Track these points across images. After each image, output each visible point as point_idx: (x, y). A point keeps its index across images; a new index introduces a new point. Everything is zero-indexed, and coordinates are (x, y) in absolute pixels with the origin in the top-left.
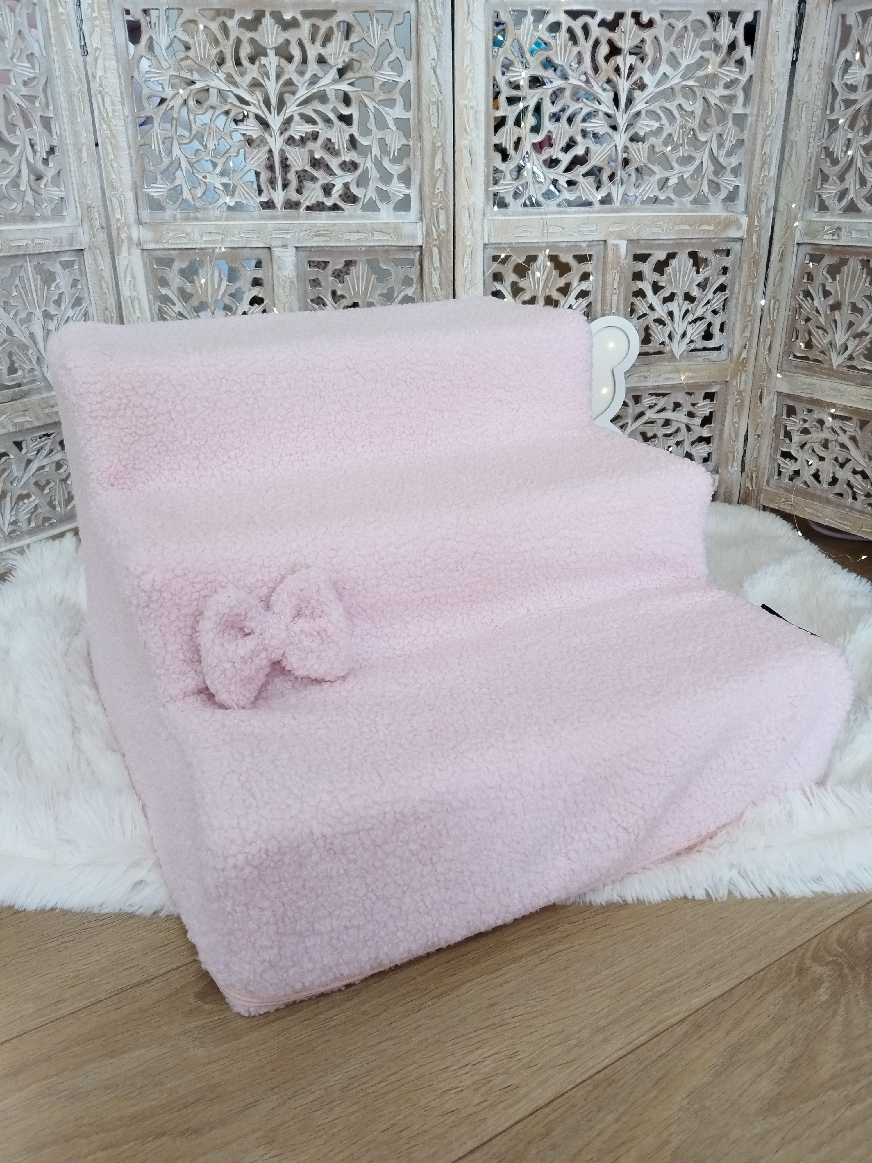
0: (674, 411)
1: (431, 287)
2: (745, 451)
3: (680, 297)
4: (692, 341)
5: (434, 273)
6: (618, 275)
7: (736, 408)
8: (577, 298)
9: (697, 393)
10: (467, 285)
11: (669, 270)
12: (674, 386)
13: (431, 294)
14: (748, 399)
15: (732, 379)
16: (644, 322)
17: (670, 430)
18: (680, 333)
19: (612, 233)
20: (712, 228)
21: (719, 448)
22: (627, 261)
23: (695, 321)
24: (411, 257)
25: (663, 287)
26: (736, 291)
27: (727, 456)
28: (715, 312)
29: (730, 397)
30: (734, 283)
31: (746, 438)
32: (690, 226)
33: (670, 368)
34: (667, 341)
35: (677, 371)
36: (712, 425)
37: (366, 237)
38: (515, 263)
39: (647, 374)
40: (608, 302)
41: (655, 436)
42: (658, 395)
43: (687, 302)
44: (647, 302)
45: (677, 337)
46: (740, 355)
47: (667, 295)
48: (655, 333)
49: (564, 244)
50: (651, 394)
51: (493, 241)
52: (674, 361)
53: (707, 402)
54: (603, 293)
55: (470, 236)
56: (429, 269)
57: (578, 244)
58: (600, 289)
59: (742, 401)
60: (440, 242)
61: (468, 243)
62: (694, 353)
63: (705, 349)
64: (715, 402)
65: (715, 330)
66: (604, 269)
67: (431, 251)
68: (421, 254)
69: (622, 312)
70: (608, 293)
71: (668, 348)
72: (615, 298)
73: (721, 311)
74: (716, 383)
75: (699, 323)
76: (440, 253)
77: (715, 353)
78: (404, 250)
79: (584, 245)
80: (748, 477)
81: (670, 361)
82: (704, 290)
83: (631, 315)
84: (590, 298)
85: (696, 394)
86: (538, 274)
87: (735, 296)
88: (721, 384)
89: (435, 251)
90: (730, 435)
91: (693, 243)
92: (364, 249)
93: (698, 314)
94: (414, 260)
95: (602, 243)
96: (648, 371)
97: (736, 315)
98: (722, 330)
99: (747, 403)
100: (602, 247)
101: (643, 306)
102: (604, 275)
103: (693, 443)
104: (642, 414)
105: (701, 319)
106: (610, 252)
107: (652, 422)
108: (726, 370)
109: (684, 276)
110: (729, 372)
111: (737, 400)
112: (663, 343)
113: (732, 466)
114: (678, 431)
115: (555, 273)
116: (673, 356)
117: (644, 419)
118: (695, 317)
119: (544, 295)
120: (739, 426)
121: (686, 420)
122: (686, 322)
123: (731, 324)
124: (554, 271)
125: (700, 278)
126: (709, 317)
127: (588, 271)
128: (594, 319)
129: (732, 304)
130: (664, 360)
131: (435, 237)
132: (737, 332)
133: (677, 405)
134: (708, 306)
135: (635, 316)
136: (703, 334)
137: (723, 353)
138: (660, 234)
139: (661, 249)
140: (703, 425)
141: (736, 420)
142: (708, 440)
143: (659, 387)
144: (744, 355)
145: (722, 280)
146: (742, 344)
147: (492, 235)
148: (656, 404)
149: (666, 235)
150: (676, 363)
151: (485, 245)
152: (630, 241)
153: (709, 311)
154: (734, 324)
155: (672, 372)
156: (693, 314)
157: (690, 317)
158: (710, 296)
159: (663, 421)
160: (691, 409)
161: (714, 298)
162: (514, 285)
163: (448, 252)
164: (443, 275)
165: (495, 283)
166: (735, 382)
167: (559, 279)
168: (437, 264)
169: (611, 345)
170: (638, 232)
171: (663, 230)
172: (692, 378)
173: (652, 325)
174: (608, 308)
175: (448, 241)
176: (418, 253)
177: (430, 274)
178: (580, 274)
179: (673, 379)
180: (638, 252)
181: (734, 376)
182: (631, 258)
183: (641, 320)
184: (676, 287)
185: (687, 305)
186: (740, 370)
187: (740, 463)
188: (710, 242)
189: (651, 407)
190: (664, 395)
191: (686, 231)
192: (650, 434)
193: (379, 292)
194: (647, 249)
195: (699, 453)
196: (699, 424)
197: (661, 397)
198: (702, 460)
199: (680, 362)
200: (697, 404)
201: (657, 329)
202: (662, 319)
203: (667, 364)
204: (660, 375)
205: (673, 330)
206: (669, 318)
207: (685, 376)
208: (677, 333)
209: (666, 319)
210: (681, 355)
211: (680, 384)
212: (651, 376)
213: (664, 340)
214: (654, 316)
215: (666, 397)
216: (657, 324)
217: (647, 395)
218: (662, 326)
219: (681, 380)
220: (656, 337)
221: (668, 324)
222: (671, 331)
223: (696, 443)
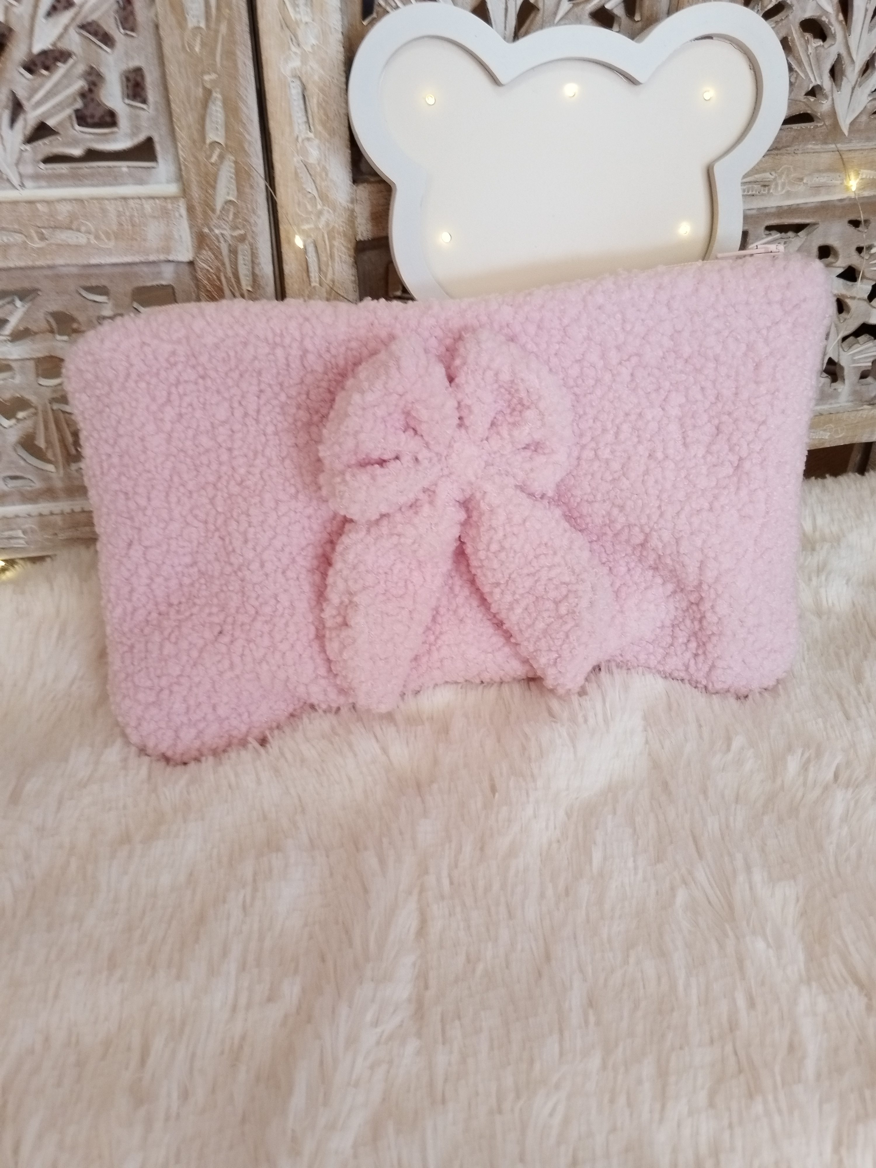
9: (874, 220)
12: (826, 209)
16: (780, 26)
18: (860, 61)
33: (826, 158)
34: (827, 83)
35: (842, 166)
42: (783, 229)
45: (852, 73)
50: (769, 228)
52: (834, 142)
71: (825, 106)
81: (825, 140)
85: (873, 224)
96: (772, 170)
103: (845, 339)
112: (814, 91)
116: (836, 125)
121: (839, 287)
130: (814, 137)
133: (826, 251)
135: (758, 9)
140: (872, 297)
143: (792, 210)
150: (840, 146)
155: (831, 169)
160: (855, 260)
172: (874, 183)
173: (798, 37)
179: (828, 188)
183: (772, 22)
190: (798, 228)
195: (854, 361)
196: (866, 296)
197: (790, 234)
198: (859, 376)
199: (850, 141)
200: (870, 247)
201: (807, 49)
202: (824, 19)
203: (818, 147)
204: (801, 179)
205: (844, 53)
206: (841, 17)
207: (858, 180)
208: (853, 61)
209: (833, 20)
210: (852, 124)
211: (841, 200)
212: (780, 182)
213: (819, 83)
214: (804, 11)
215: (801, 234)
216: (808, 36)
217: (761, 230)
218: (820, 43)
219: (847, 189)
220: (802, 75)
221: (834, 36)
222: (839, 55)
223: (852, 338)
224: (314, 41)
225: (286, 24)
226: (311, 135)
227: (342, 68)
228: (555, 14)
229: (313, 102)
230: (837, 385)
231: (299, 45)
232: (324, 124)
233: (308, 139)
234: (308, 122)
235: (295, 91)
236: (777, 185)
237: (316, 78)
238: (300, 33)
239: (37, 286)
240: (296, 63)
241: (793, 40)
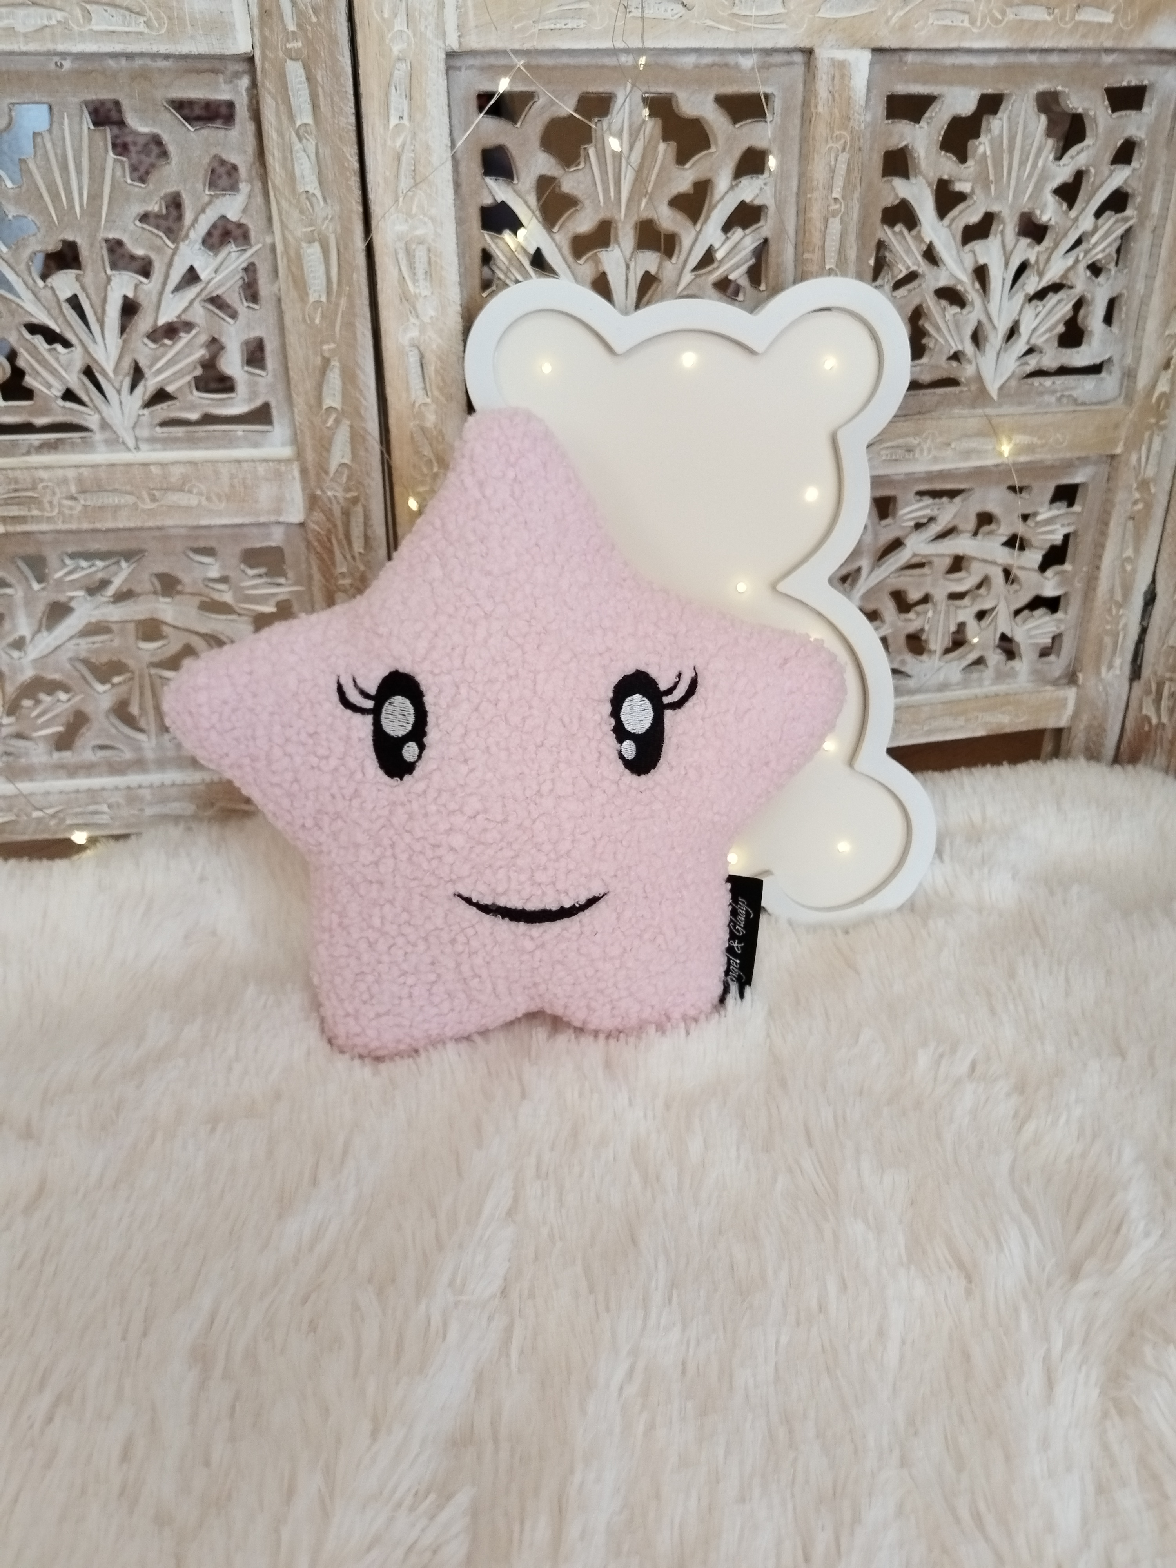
0: (975, 534)
1: (293, 190)
2: (1144, 631)
3: (1009, 226)
4: (1030, 351)
5: (298, 146)
6: (844, 157)
7: (1130, 524)
8: (727, 228)
9: (1036, 486)
10: (405, 183)
11: (982, 146)
12: (980, 474)
13: (296, 214)
14: (1163, 499)
15: (1128, 450)
16: (911, 295)
17: (964, 582)
18: (1003, 328)
19: (830, 24)
20: (1107, 18)
21: (1083, 622)
22: (869, 118)
23: (1040, 295)
24: (223, 94)
25: (961, 197)
26: (1155, 208)
27: (1101, 643)
28: (1095, 269)
29: (1120, 496)
30: (1152, 189)
31: (1150, 599)
32: (1050, 9)
33: (973, 424)
34: (969, 348)
35: (992, 431)
36: (1067, 567)
37: (64, 24)
38: (547, 117)
39: (913, 441)
40: (816, 238)
41: (926, 599)
42: (936, 494)
43: (1025, 241)
44: (919, 239)
45: (995, 339)
46: (1153, 387)
47: (974, 218)
48: (938, 329)
49: (689, 61)
50: (921, 494)
51: (474, 42)
52: (984, 406)
53: (1060, 509)
54: (802, 211)
55: (400, 24)
56: (281, 134)
57: (731, 59)
58: (792, 200)
59: (1149, 507)
60: (308, 43)
61: (396, 49)
62: (1036, 381)
63: (1063, 371)
64: (1077, 508)
65: (1094, 320)
66: (804, 139)
67: (282, 76)
68: (254, 84)
69: (852, 268)
70: (816, 213)
71: (968, 371)
72: (835, 226)
73: (1112, 266)
74: (1084, 461)
75: (1052, 299)
76: (310, 79)
77: (1088, 383)
78: (199, 72)
79: (747, 62)
80: (1148, 692)
81: (973, 405)
82: (1071, 206)
83: (875, 278)
84: (765, 228)
85: (1035, 490)
86: (614, 144)
87: (1150, 225)
88: (1097, 463)
89: (295, 71)
90: (1112, 591)
91: (1052, 67)
92: (67, 64)
93: (1052, 275)
94: (231, 105)
95: (798, 58)
96: (916, 434)
97: (1150, 278)
98: (1108, 319)
99: (1159, 512)
100: (798, 71)
101: (908, 251)
102: (804, 157)
103: (1017, 612)
104: (896, 544)
105: (1056, 288)
106: (822, 87)
107: (921, 565)
108: (1116, 426)
109: (1022, 163)
110: (1123, 432)
111: (1135, 502)
112: (956, 357)
113: (1110, 666)
114: (984, 582)
115: (664, 150)
116: (983, 391)
117: (903, 556)
118: (1044, 283)
119: (634, 219)
120: (1134, 570)
121: (1005, 556)
122: (1020, 298)
123: (1136, 303)
124: (662, 146)
125: (1063, 173)
126: (1081, 281)
127: (760, 143)
128: (776, 290)
129: (1142, 244)
130: (960, 402)
131: (292, 27)
132: (1152, 325)
133: (985, 519)
134: (1079, 251)
135: (887, 280)
136: (1061, 329)
137: (1109, 382)
138: (964, 32)
139: (964, 83)
140: (1043, 567)
141: (1129, 553)
142: (1052, 604)
143: (943, 475)
144: (1163, 386)
145: (1119, 177)
146: (1159, 357)
147: (472, 22)
148: (932, 519)
149: (982, 36)
150: (989, 411)
151: (451, 55)
152: (878, 51)
153: (1082, 267)
154: (1145, 301)
155: (980, 434)
156: (1041, 275)
157: (1032, 283)
158: (1087, 223)
159: (947, 562)
160: (1020, 529)
161: (1096, 229)
162: (545, 184)
163: (337, 76)
164: (325, 152)
165: (490, 181)
166: (1134, 458)
167: (675, 170)
168: (305, 117)
169: (830, 363)
170: (904, 27)
171: (973, 22)
172: (1030, 448)
173: (932, 305)
174: (816, 256)
175: (333, 39)
176: (245, 82)
177: (287, 150)
178: (737, 154)
179: (979, 453)
180: (902, 88)
181: (1133, 443)
182: (880, 109)
183: (902, 291)
184: (1000, 197)
185: (1025, 250)
186: (1150, 427)
187: (1129, 656)
188: (1096, 65)
189: (918, 526)
190: (952, 494)
191: (1037, 24)
192: (914, 595)
193: (138, 209)
194: (925, 83)
195: (1031, 637)
196: (1036, 566)
197: (945, 500)
198: (1038, 654)
199: (1000, 405)
200: (1035, 514)
201: (944, 316)
202: (959, 287)
203: (965, 412)
204: (949, 444)
205: (985, 320)
206: (977, 285)
207: (1011, 446)
208: (995, 328)
209: (969, 288)
210: (1001, 388)
211: (997, 466)
212: (925, 447)
213: (960, 348)
214: (937, 280)
215: (957, 500)
216: (943, 303)
217: (911, 495)
218: (956, 309)
219: (1000, 454)
220: (941, 340)
221: (972, 304)
222: (979, 322)
223: (1026, 612)
224: (432, 313)
225: (405, 297)
226: (429, 401)
227: (460, 337)
228: (677, 284)
229: (431, 370)
230: (1016, 664)
231: (417, 316)
232: (440, 389)
233: (425, 404)
234: (425, 388)
235: (413, 359)
236: (922, 450)
237: (434, 346)
238: (419, 306)
239: (144, 547)
240: (414, 333)
241: (928, 307)
